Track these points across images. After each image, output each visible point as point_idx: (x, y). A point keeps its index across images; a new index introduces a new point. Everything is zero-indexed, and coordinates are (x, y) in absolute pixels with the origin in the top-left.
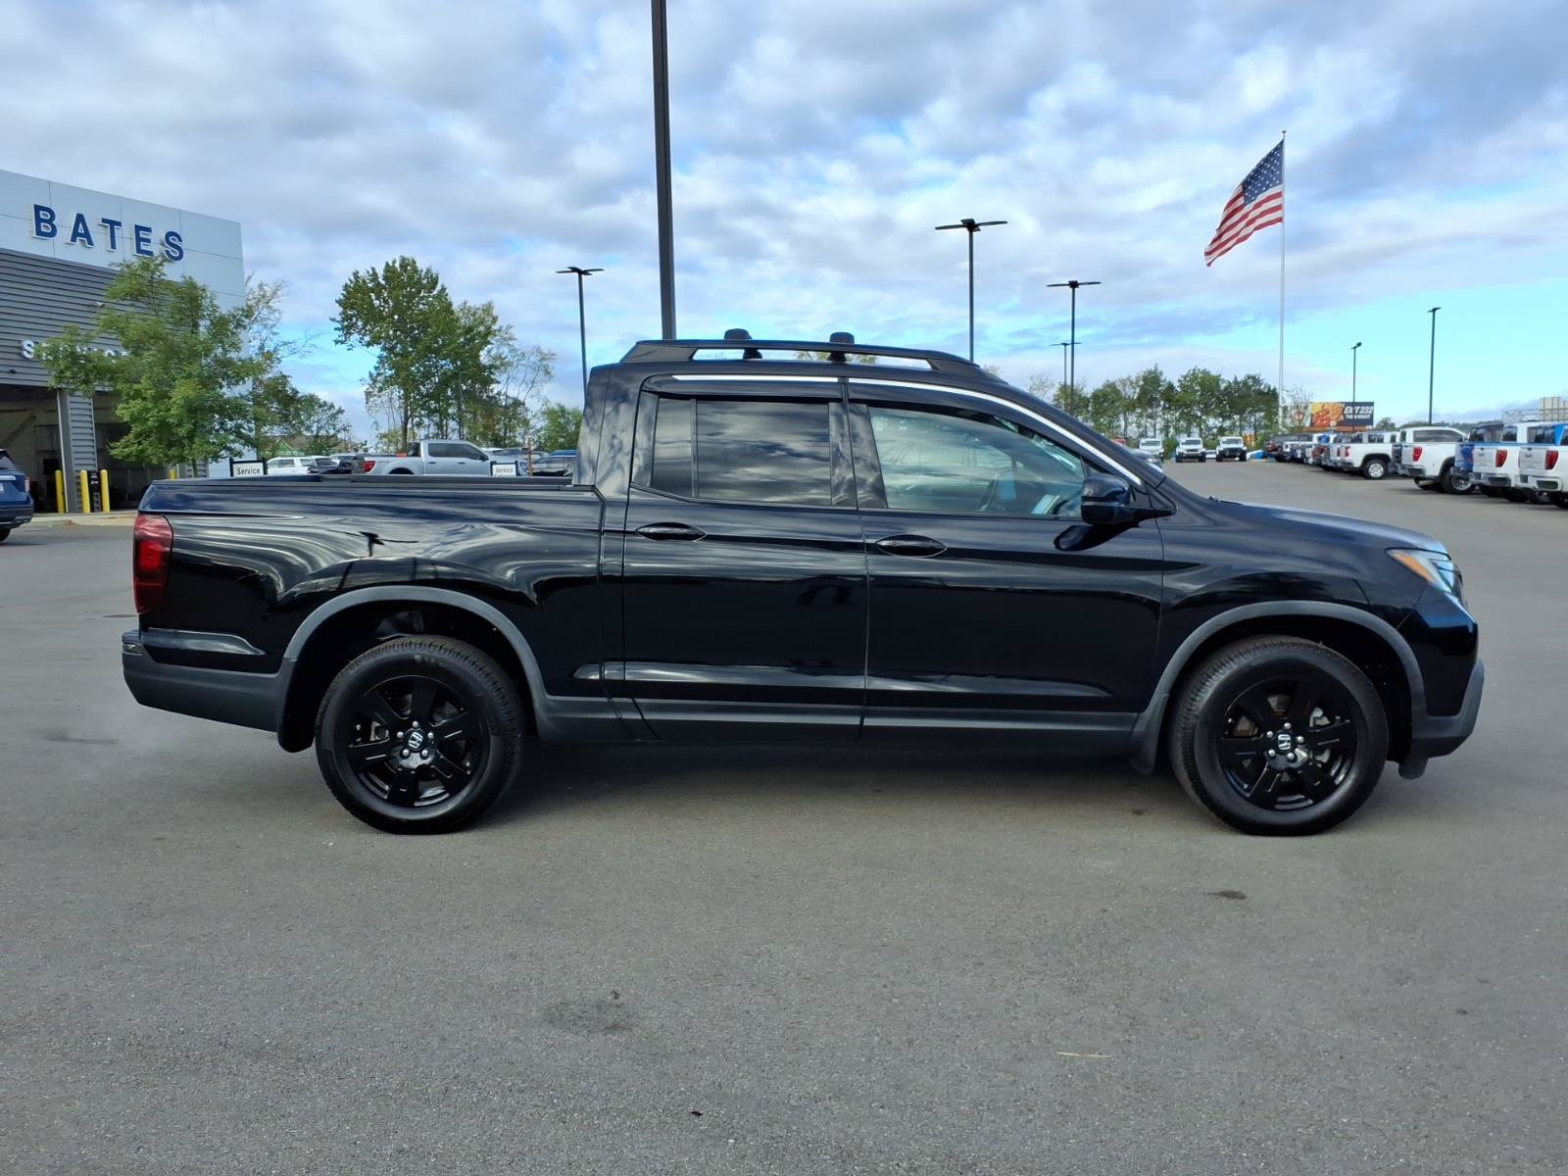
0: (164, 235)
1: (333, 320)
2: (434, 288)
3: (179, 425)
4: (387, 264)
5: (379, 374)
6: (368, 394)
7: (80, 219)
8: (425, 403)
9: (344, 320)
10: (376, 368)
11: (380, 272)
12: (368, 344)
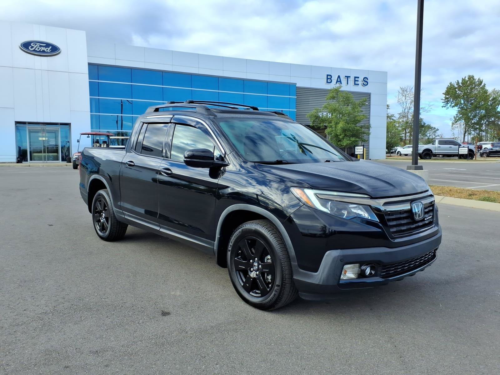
0: (363, 79)
1: (442, 99)
2: (481, 85)
3: (340, 135)
4: (463, 78)
5: (457, 117)
6: (453, 124)
7: (339, 77)
8: (473, 126)
9: (445, 99)
10: (456, 115)
11: (460, 81)
12: (453, 107)
